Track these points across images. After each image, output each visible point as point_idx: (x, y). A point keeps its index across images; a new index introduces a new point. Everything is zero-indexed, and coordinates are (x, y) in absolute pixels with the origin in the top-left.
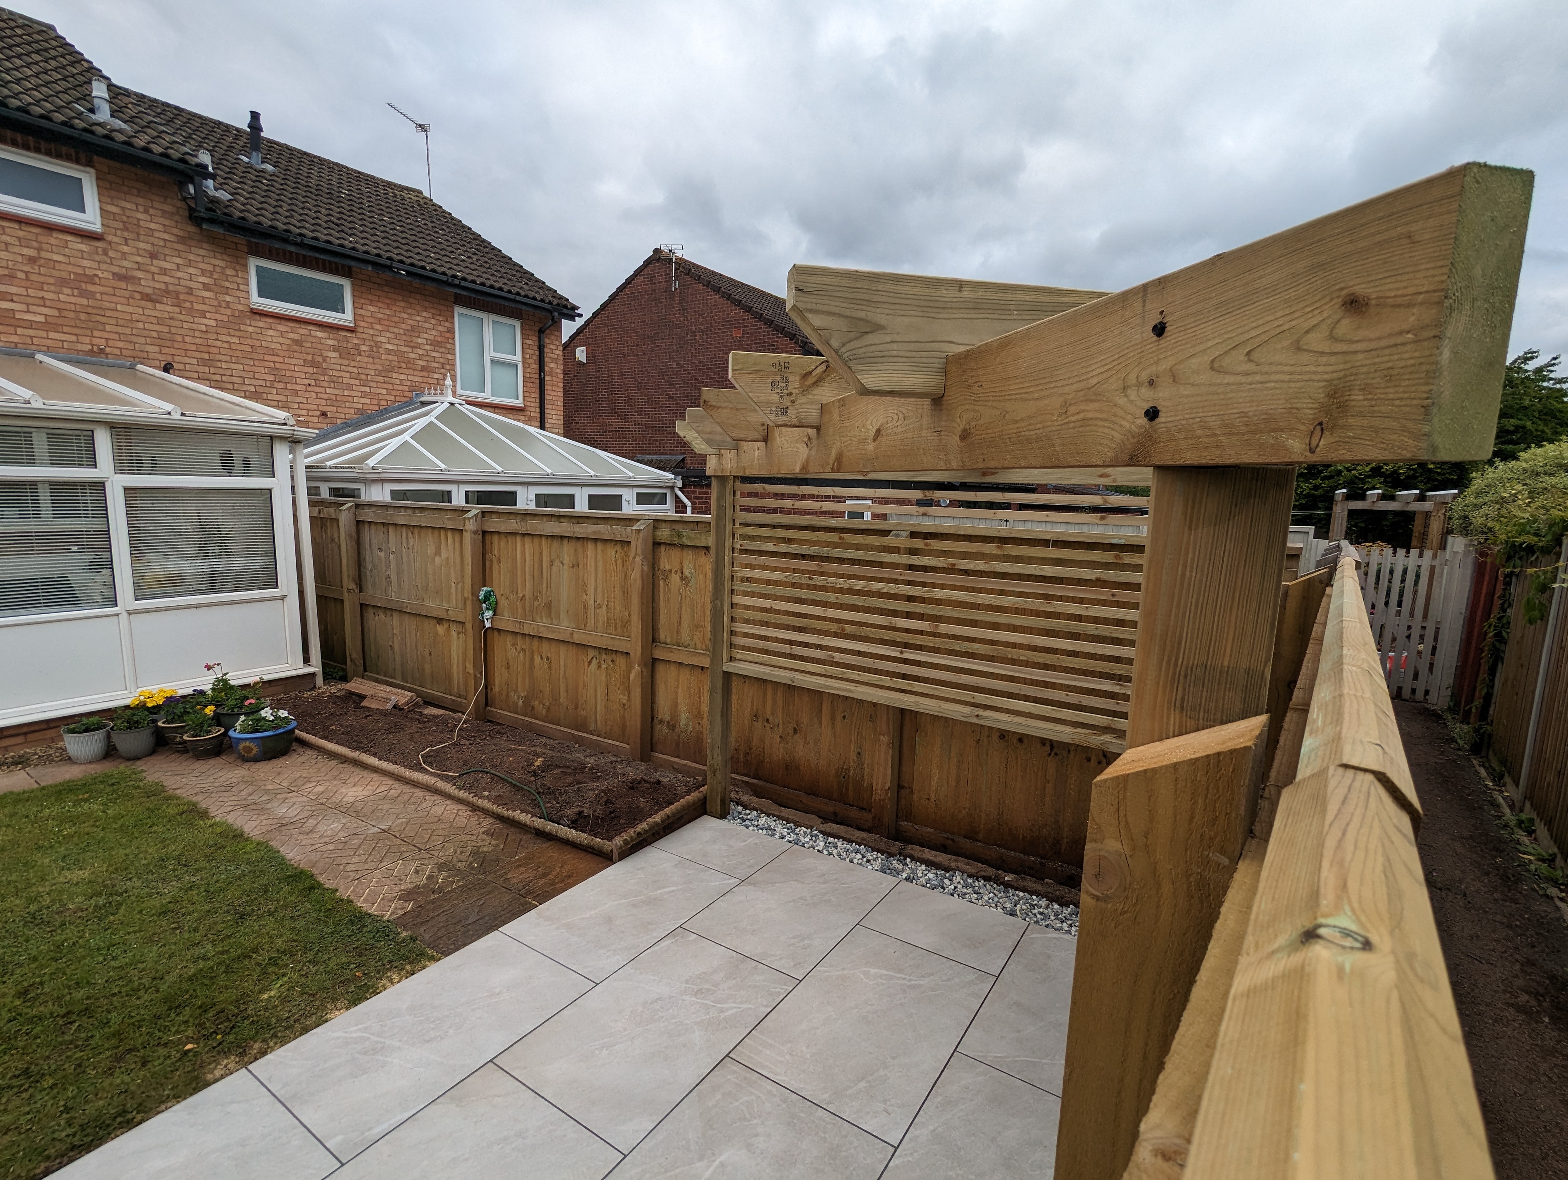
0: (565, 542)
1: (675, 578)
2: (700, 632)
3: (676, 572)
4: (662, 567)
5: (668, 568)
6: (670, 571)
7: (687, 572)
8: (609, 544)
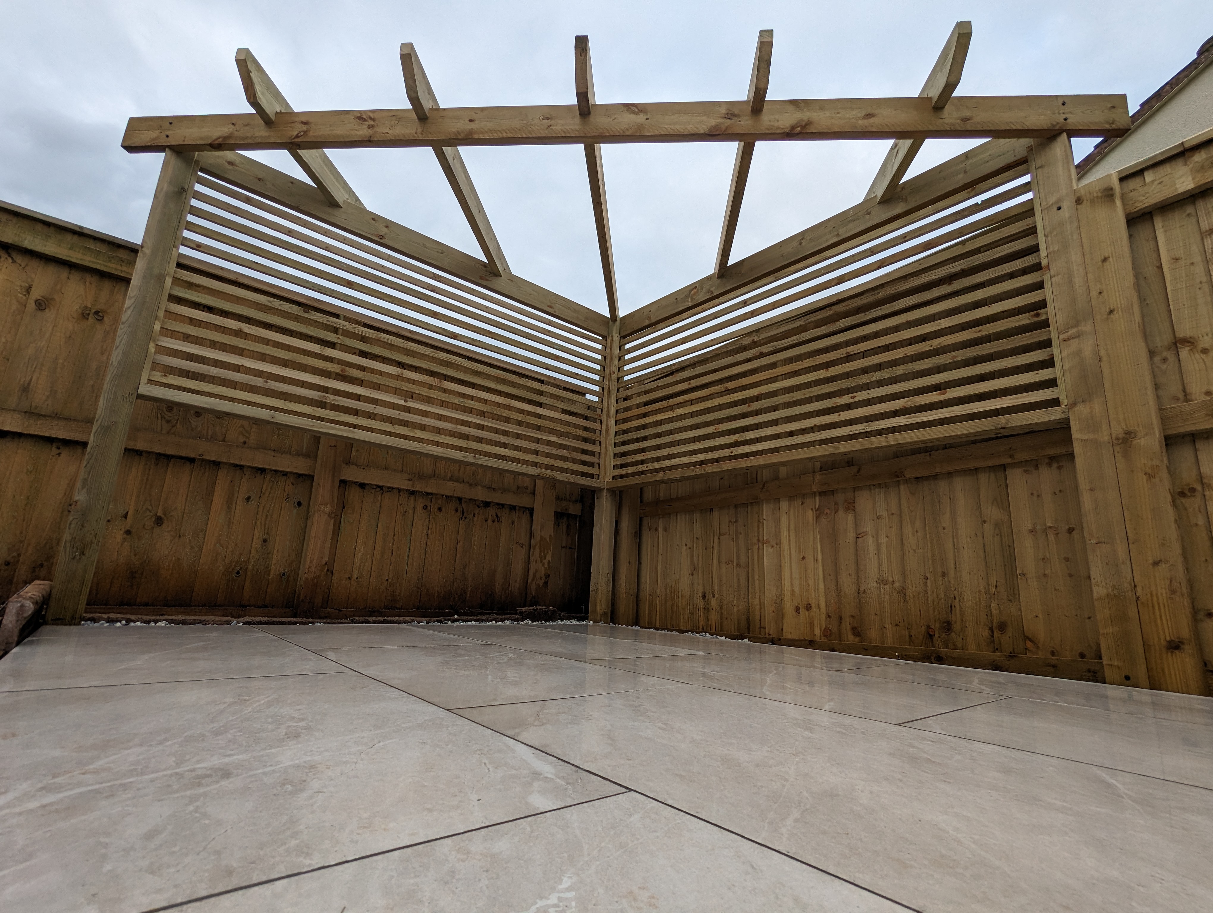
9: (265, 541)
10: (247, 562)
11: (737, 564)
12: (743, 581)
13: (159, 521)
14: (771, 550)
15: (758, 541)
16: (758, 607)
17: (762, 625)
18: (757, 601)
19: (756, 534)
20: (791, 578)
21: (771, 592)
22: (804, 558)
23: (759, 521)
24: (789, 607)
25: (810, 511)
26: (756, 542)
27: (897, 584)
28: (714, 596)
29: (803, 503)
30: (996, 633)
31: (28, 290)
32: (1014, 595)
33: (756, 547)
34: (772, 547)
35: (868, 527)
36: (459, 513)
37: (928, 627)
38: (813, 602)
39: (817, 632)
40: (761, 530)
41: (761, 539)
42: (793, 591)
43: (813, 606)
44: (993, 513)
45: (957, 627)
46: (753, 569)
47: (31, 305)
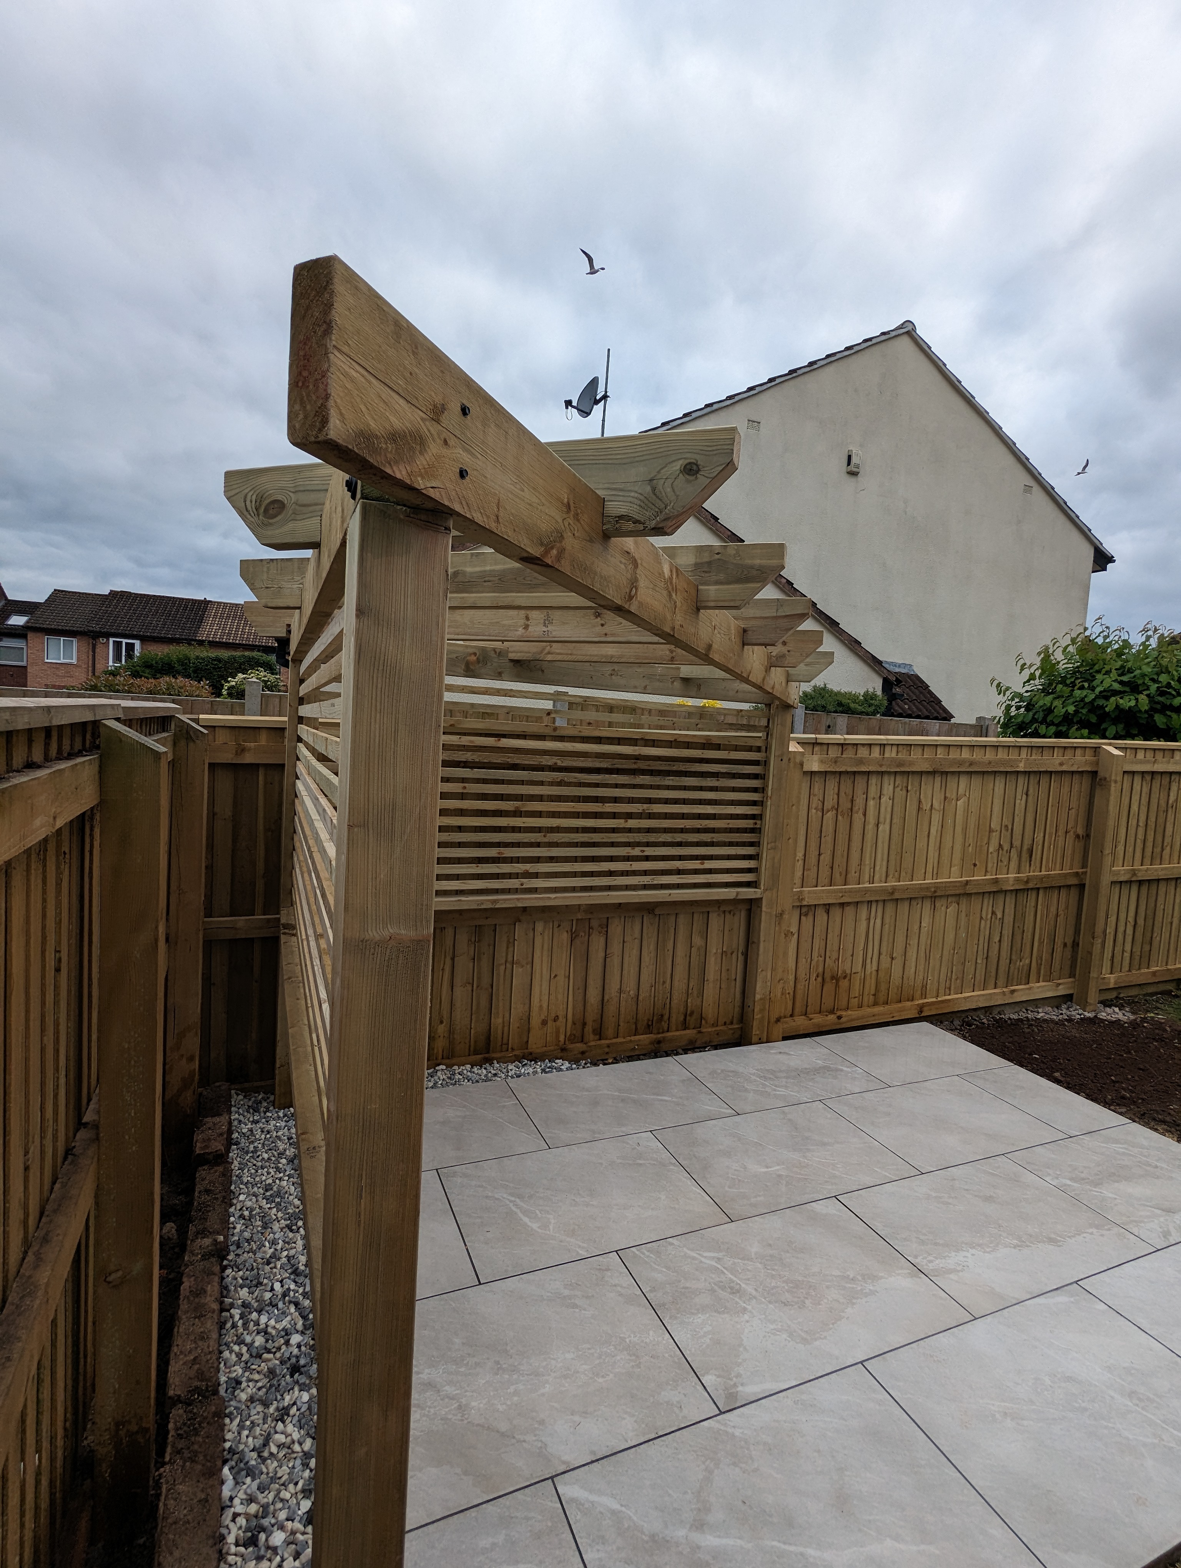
11: (478, 987)
12: (484, 1002)
14: (521, 970)
15: (506, 961)
16: (500, 1027)
17: (505, 1041)
18: (500, 1020)
19: (504, 954)
20: (541, 994)
21: (518, 1009)
22: (556, 976)
23: (508, 942)
24: (535, 1021)
25: (565, 934)
26: (503, 961)
27: (631, 992)
28: (442, 1022)
29: (559, 926)
30: (688, 1018)
32: (701, 994)
33: (503, 967)
34: (522, 966)
35: (615, 948)
37: (649, 1020)
38: (561, 1014)
39: (562, 1038)
40: (511, 949)
41: (510, 959)
42: (541, 1006)
43: (560, 1017)
44: (698, 941)
45: (666, 1017)
46: (498, 990)
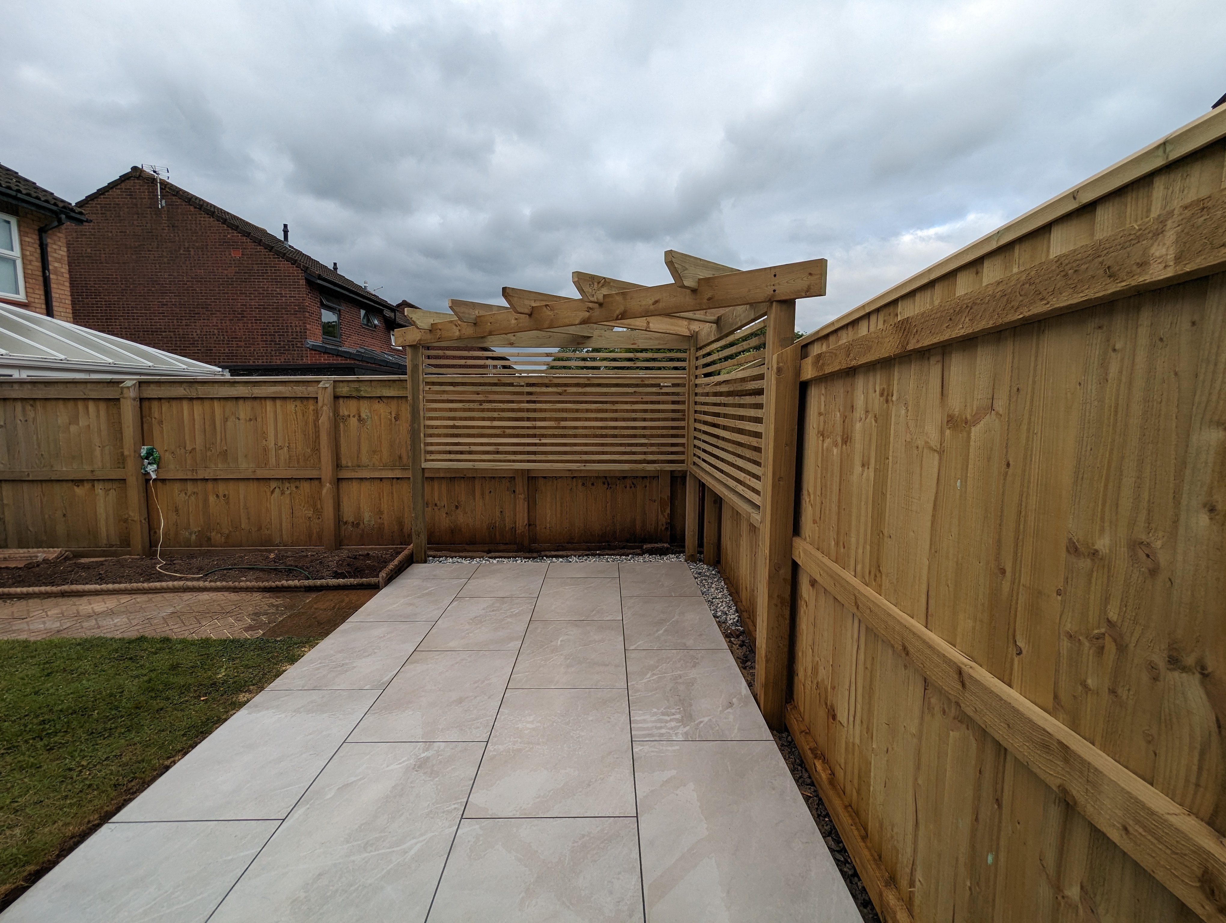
0: (241, 402)
1: (354, 421)
2: (377, 455)
3: (354, 416)
4: (341, 413)
5: (346, 413)
6: (349, 416)
7: (363, 415)
8: (288, 401)
9: (501, 512)
10: (495, 523)
13: (457, 507)
31: (391, 413)
36: (606, 486)
47: (393, 420)
